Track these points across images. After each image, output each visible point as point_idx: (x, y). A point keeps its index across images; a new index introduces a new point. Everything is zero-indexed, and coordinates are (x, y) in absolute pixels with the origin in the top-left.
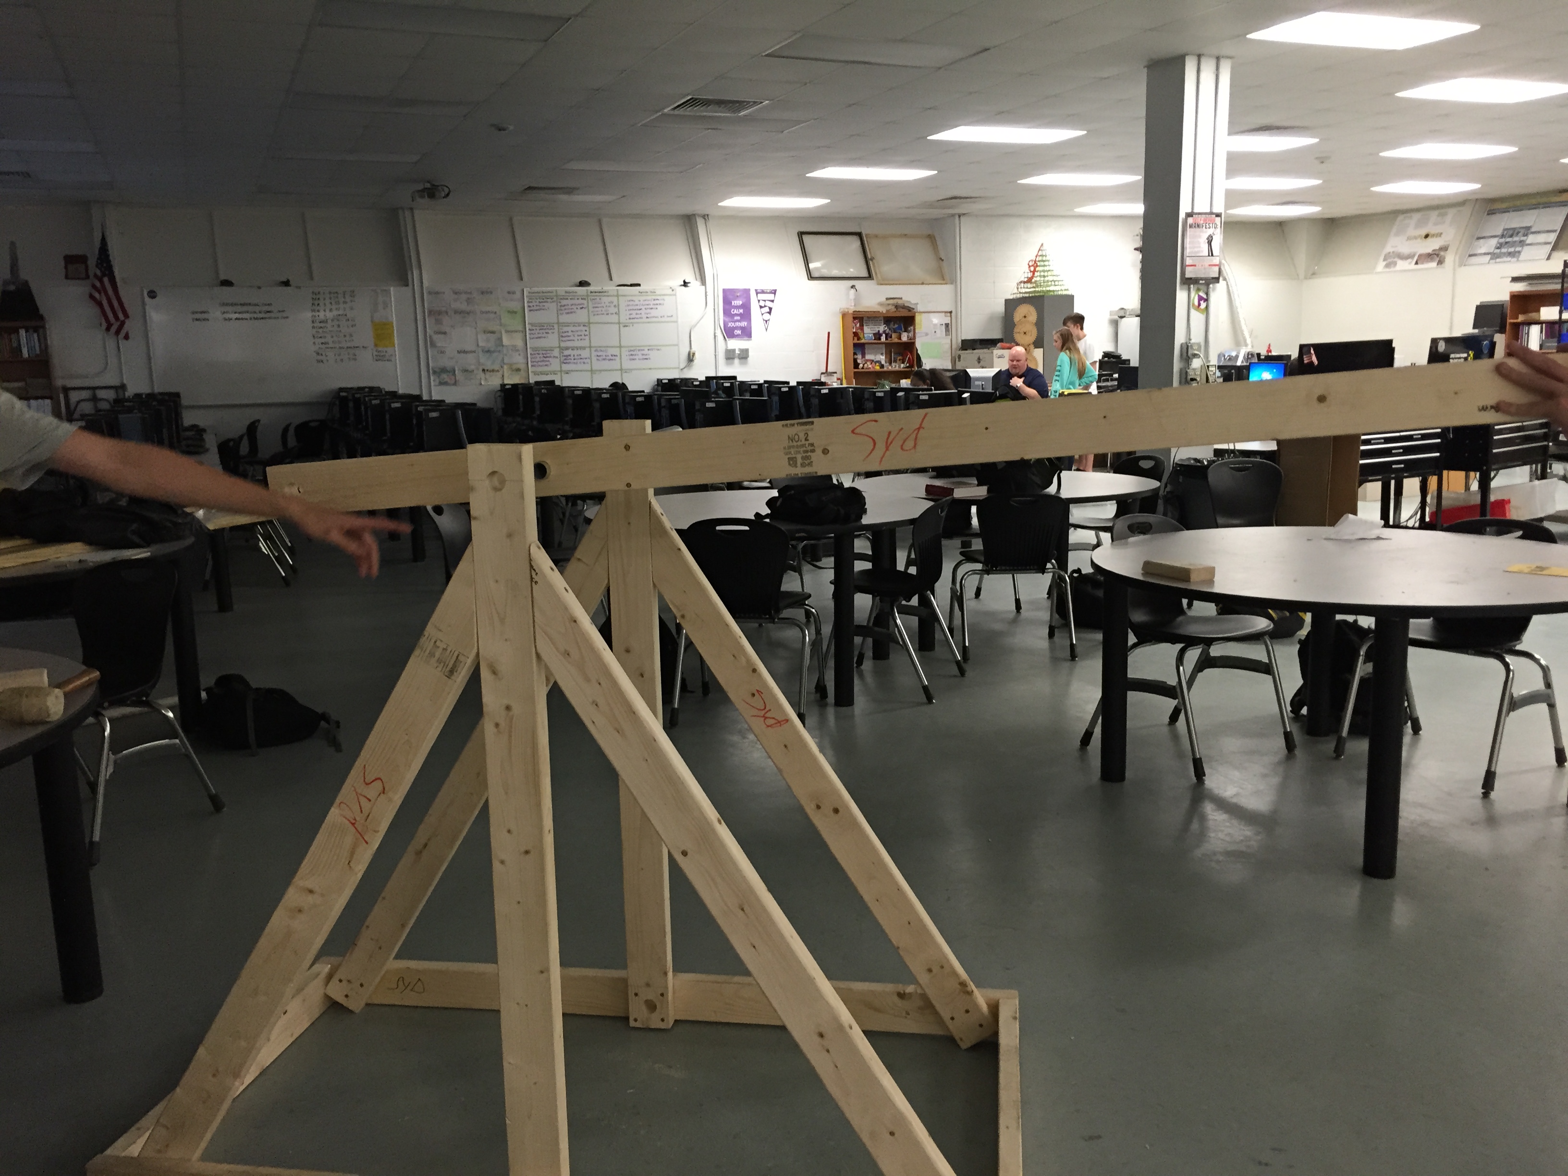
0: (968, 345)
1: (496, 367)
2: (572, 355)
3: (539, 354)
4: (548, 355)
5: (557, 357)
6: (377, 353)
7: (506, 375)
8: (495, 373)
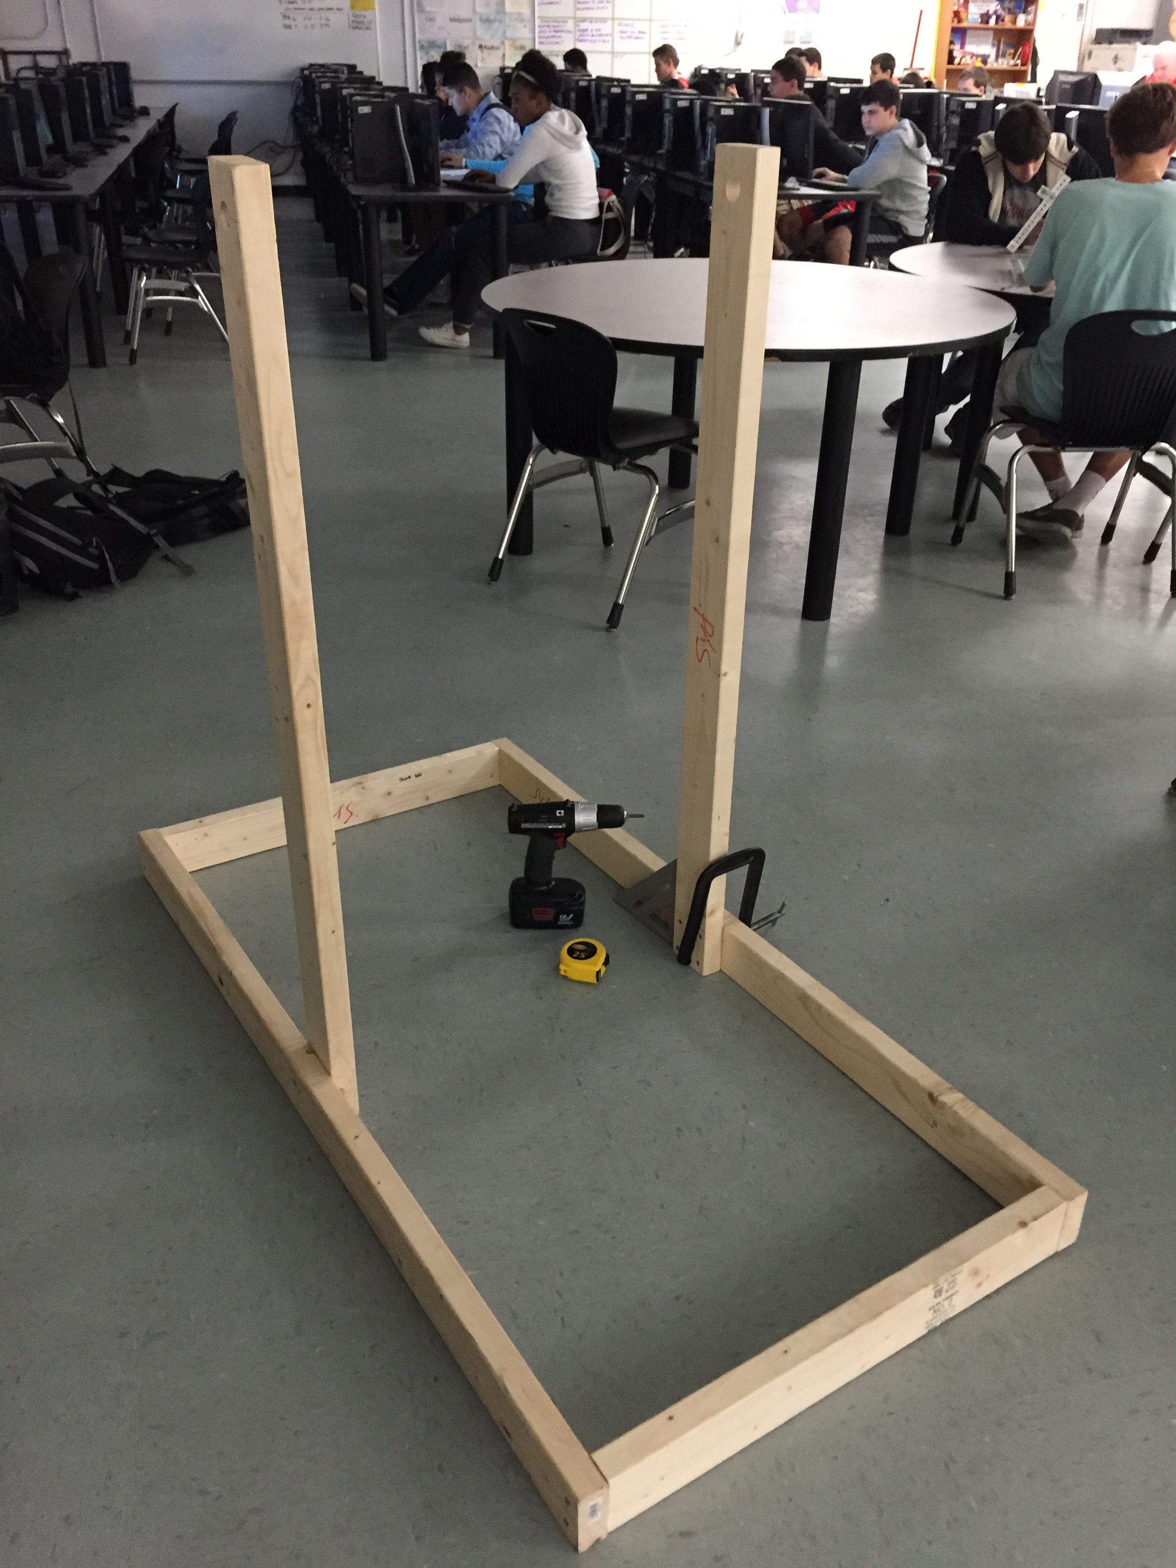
0: (1106, 37)
1: (496, 42)
2: (589, 30)
3: (548, 26)
4: (561, 29)
5: (570, 32)
6: (354, 19)
7: (508, 54)
8: (494, 51)
